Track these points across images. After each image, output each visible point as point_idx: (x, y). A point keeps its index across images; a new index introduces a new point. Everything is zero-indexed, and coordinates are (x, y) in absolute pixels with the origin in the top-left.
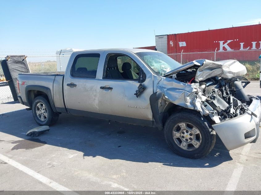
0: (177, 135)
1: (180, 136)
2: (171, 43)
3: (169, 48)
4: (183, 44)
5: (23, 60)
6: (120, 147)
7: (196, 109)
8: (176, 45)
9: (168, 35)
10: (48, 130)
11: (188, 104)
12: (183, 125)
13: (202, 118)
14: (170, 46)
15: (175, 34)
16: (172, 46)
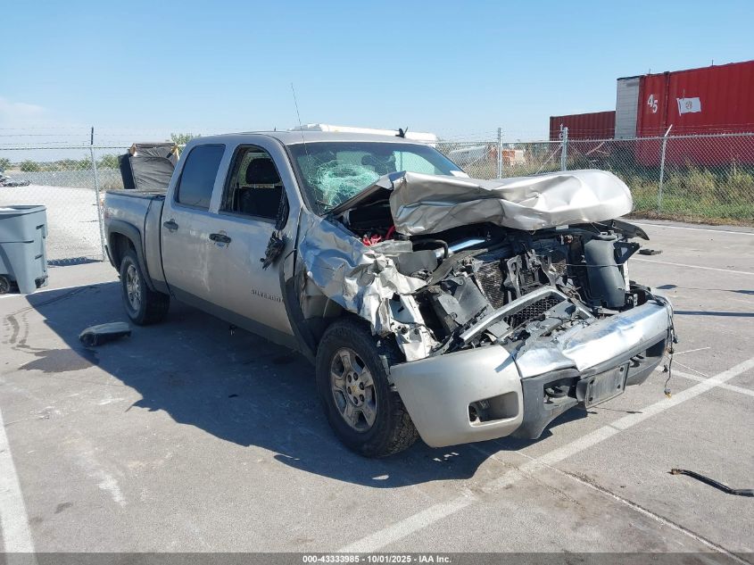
0: (338, 382)
1: (345, 387)
2: (652, 102)
3: (642, 119)
4: (690, 105)
5: (170, 154)
6: (233, 398)
7: (361, 314)
8: (668, 109)
9: (642, 77)
10: (128, 333)
11: (349, 299)
12: (346, 356)
13: (379, 342)
14: (647, 112)
15: (667, 74)
16: (654, 112)
